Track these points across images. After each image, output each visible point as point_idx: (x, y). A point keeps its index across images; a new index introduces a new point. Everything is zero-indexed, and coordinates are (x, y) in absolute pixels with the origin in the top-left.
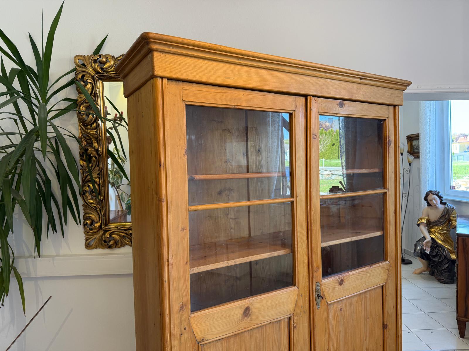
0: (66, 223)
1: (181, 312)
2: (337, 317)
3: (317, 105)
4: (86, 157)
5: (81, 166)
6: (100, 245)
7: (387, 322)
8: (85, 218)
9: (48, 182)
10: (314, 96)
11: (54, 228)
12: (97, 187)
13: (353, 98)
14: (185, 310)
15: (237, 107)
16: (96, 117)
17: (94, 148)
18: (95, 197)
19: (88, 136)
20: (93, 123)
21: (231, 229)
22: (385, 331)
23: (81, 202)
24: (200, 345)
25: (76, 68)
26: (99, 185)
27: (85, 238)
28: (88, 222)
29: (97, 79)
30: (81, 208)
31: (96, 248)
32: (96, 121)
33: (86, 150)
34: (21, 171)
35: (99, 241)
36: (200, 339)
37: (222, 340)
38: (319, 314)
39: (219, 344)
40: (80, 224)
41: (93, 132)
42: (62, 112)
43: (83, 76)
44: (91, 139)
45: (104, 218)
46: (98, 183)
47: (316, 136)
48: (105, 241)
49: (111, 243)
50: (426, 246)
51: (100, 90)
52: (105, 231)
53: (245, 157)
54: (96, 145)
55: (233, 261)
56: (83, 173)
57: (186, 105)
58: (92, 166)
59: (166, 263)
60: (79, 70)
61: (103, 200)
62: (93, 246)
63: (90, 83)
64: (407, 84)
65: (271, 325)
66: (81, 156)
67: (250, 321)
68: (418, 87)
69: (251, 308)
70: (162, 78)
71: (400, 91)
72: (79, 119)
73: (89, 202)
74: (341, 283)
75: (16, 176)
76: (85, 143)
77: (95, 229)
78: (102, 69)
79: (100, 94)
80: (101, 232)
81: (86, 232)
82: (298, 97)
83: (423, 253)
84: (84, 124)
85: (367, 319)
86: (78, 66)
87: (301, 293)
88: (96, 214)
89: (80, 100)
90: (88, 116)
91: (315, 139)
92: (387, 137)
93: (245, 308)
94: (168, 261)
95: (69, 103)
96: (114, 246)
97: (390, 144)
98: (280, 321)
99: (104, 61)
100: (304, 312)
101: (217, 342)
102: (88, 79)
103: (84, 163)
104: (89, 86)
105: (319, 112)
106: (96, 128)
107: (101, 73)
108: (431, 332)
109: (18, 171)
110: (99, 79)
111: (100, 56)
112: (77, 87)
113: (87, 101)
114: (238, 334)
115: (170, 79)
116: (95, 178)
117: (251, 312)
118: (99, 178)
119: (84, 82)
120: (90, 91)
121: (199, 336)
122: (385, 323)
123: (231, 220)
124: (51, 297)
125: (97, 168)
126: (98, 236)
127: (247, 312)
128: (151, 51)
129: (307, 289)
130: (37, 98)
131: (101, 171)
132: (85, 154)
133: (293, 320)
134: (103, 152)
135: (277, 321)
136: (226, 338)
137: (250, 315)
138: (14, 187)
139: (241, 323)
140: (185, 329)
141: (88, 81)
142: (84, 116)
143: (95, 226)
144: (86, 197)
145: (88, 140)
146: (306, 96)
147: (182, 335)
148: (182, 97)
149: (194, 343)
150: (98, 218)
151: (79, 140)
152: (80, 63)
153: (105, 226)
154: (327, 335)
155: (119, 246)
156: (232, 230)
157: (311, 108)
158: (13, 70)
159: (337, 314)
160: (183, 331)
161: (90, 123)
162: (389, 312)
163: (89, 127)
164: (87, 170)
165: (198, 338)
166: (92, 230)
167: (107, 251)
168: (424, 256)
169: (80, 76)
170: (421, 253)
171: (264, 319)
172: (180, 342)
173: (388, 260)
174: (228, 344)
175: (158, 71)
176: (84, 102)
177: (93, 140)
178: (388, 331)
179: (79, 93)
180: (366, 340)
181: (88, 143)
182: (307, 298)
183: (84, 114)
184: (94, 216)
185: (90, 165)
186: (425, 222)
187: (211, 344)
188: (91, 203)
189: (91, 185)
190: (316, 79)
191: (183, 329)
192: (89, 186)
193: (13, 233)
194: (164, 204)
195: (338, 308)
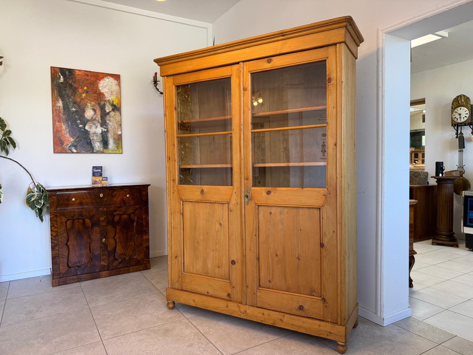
1: (173, 182)
2: (267, 217)
7: (324, 242)
13: (278, 53)
14: (175, 182)
15: (197, 81)
22: (322, 249)
24: (181, 201)
39: (190, 204)
47: (247, 89)
57: (175, 86)
65: (217, 204)
67: (204, 197)
69: (204, 191)
74: (268, 193)
82: (234, 65)
85: (300, 231)
87: (235, 191)
92: (327, 76)
93: (201, 189)
97: (331, 81)
100: (237, 203)
101: (189, 202)
105: (250, 71)
114: (199, 202)
121: (180, 196)
122: (322, 242)
127: (202, 191)
129: (239, 190)
133: (230, 206)
137: (204, 194)
139: (199, 196)
140: (175, 190)
147: (174, 193)
148: (173, 83)
159: (267, 215)
160: (174, 191)
162: (327, 234)
171: (212, 199)
173: (327, 188)
182: (240, 195)
187: (187, 203)
195: (268, 211)
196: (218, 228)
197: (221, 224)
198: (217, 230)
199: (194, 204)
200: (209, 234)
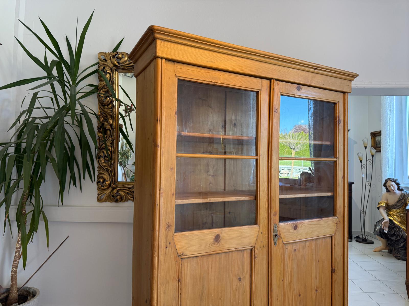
0: (84, 178)
1: (167, 230)
2: (292, 256)
3: (279, 87)
4: (103, 129)
5: (98, 136)
6: (109, 199)
7: (335, 267)
8: (99, 177)
9: (72, 148)
10: (276, 80)
11: (75, 184)
12: (109, 153)
13: (308, 84)
14: (170, 229)
15: (216, 84)
16: (112, 99)
17: (109, 123)
18: (108, 161)
19: (105, 114)
20: (109, 104)
21: (210, 183)
22: (333, 274)
23: (96, 165)
24: (180, 258)
25: (99, 62)
26: (111, 152)
27: (97, 193)
28: (101, 180)
29: (114, 70)
30: (96, 169)
31: (106, 201)
32: (112, 102)
33: (103, 124)
34: (53, 138)
35: (108, 196)
36: (180, 253)
37: (197, 257)
38: (276, 250)
39: (195, 260)
40: (95, 181)
41: (109, 111)
42: (88, 94)
43: (104, 68)
44: (107, 116)
45: (113, 177)
46: (111, 150)
47: (277, 110)
48: (113, 196)
49: (118, 197)
50: (385, 226)
51: (116, 79)
52: (114, 188)
53: (224, 129)
54: (111, 121)
55: (209, 199)
56: (100, 141)
57: (178, 79)
58: (106, 137)
59: (158, 192)
60: (101, 64)
61: (113, 163)
62: (104, 199)
63: (109, 73)
64: (354, 76)
65: (236, 252)
66: (99, 128)
67: (219, 246)
68: (369, 83)
69: (220, 236)
70: (162, 58)
71: (349, 81)
72: (99, 101)
73: (102, 165)
74: (295, 228)
75: (49, 142)
76: (103, 119)
77: (106, 186)
78: (118, 63)
79: (116, 82)
80: (110, 189)
81: (99, 189)
82: (264, 79)
83: (382, 233)
84: (102, 104)
85: (318, 262)
86: (101, 60)
87: (261, 231)
88: (107, 175)
89: (100, 86)
90: (106, 98)
91: (276, 112)
92: (338, 117)
93: (216, 234)
94: (160, 190)
95: (92, 88)
96: (120, 200)
97: (340, 123)
98: (243, 250)
99: (120, 57)
100: (264, 246)
101: (193, 258)
102: (107, 70)
103: (101, 134)
104: (108, 76)
105: (280, 92)
106: (112, 108)
107: (118, 66)
108: (384, 295)
109: (51, 138)
110: (116, 70)
111: (117, 53)
112: (99, 76)
113: (105, 87)
114: (210, 255)
115: (168, 60)
116: (109, 146)
117: (221, 239)
118: (112, 147)
119: (104, 72)
120: (108, 79)
121: (180, 251)
122: (333, 268)
123: (210, 176)
124: (69, 236)
125: (110, 138)
126: (108, 192)
127: (217, 238)
128: (155, 39)
129: (266, 229)
130: (69, 83)
131: (114, 140)
132: (102, 128)
133: (254, 251)
134: (116, 126)
135: (241, 250)
136: (200, 256)
137: (219, 241)
138: (47, 149)
139: (213, 246)
140: (170, 243)
141: (108, 71)
142: (103, 98)
143: (106, 184)
144: (101, 161)
145: (105, 116)
146: (270, 79)
147: (167, 248)
148: (175, 73)
149: (175, 256)
150: (108, 178)
151: (98, 116)
152: (103, 57)
153: (114, 184)
154: (282, 268)
155: (124, 200)
156: (211, 185)
157: (273, 88)
158: (53, 61)
159: (292, 253)
160: (168, 245)
161: (107, 104)
162: (337, 259)
163: (106, 107)
164: (103, 140)
165: (179, 252)
166: (103, 187)
167: (114, 204)
168: (383, 235)
169: (102, 68)
170: (380, 232)
171: (231, 247)
172: (165, 253)
173: (337, 216)
174: (202, 261)
175: (159, 54)
176: (103, 87)
177: (109, 116)
178: (336, 275)
179: (100, 80)
180: (316, 279)
181: (104, 119)
182: (266, 236)
183: (103, 97)
184: (106, 176)
185: (106, 136)
186: (384, 205)
187: (189, 259)
188: (104, 166)
189: (105, 152)
190: (278, 67)
191: (168, 243)
192: (103, 153)
193: (45, 182)
194: (159, 149)
195: (292, 248)
196: (236, 285)
197: (240, 279)
198: (234, 289)
199: (201, 259)
200: (222, 299)
